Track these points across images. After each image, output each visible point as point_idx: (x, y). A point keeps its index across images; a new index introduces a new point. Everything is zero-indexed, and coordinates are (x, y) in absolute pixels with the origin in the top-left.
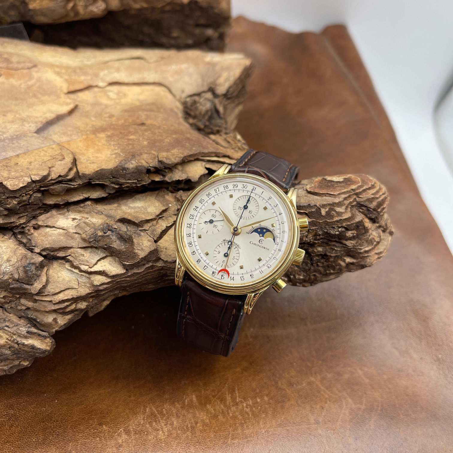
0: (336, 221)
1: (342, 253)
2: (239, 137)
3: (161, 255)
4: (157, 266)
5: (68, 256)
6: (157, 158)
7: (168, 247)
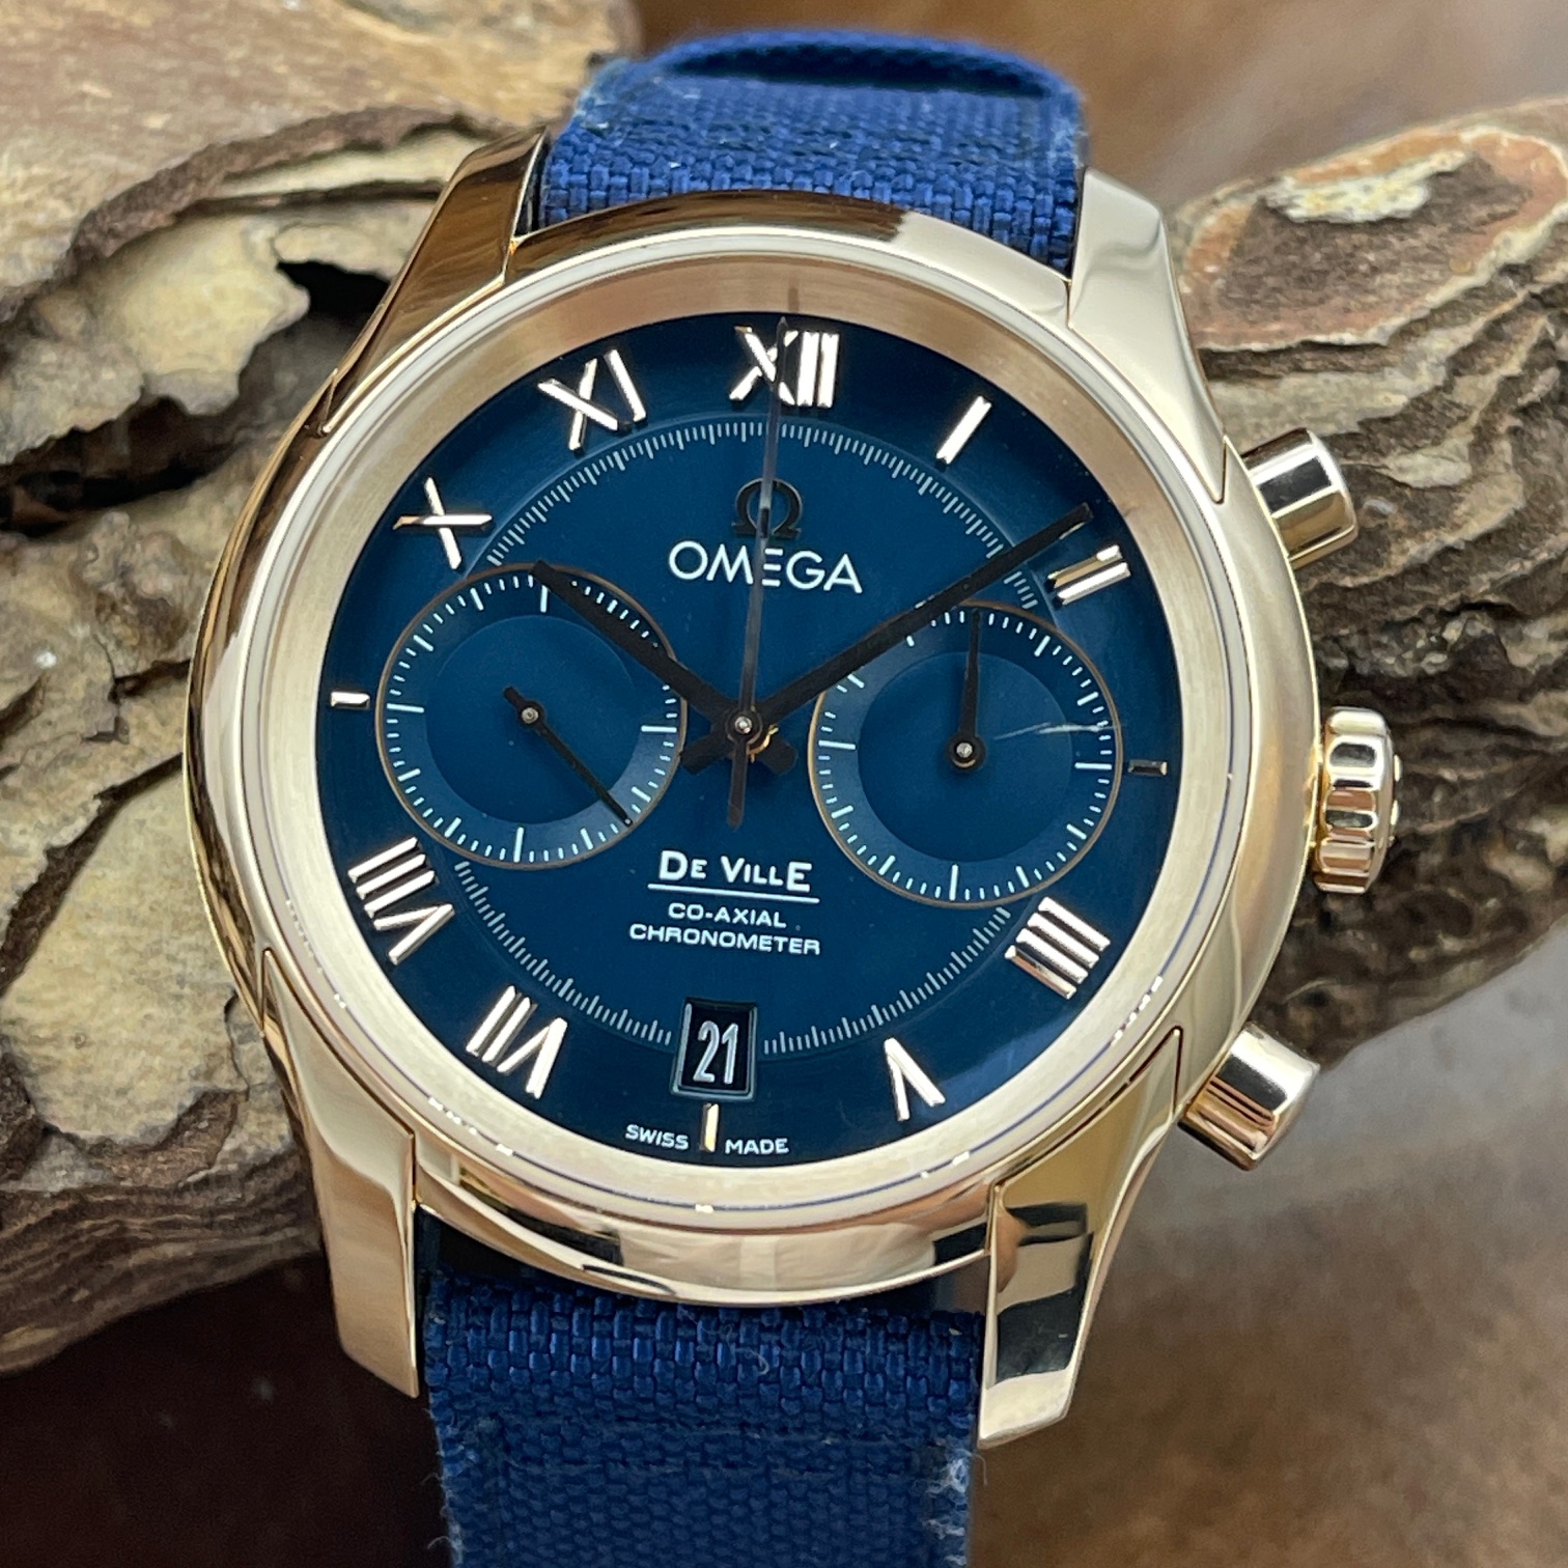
0: (1407, 572)
1: (1508, 794)
3: (46, 1100)
4: (34, 1196)
7: (98, 1022)
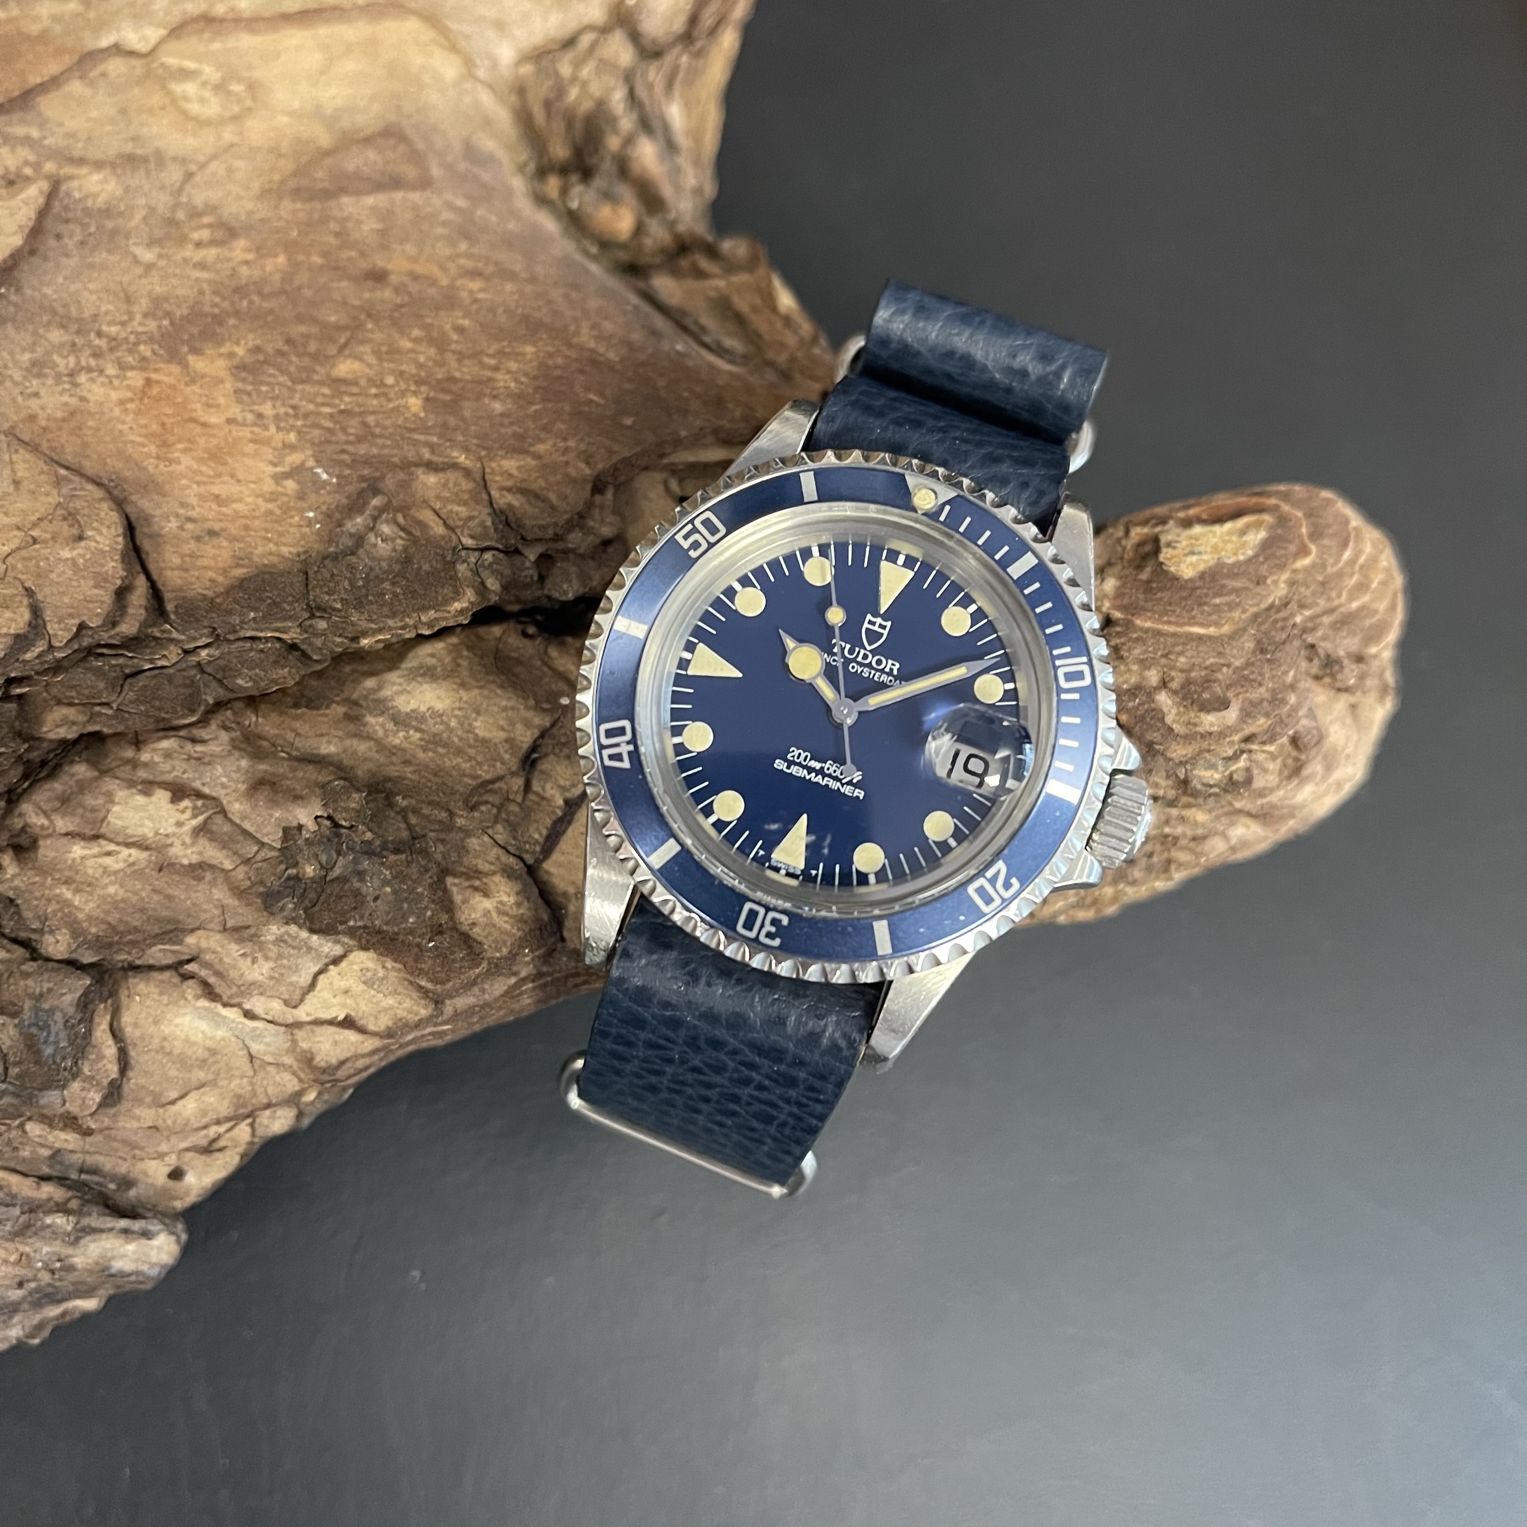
2: (786, 300)
5: (189, 961)
6: (485, 496)
